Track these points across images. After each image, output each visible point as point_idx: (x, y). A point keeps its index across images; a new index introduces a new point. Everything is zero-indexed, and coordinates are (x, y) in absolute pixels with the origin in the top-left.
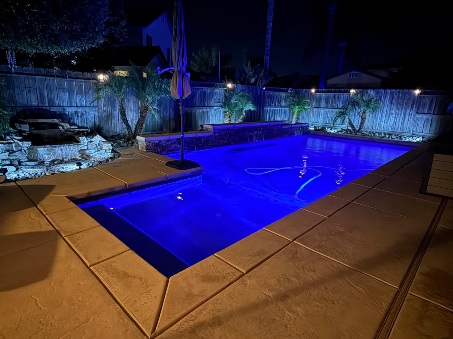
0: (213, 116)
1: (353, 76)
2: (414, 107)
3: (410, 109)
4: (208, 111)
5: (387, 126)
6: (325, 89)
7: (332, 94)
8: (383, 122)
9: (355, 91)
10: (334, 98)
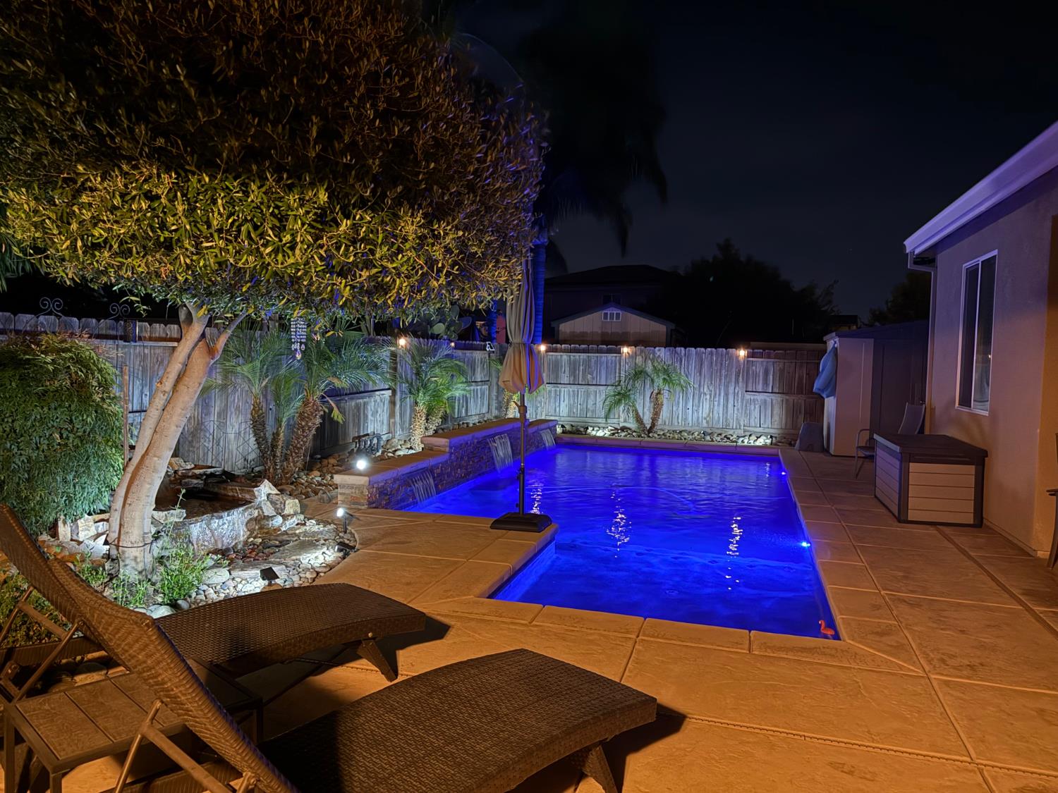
0: (372, 415)
1: (612, 318)
2: (741, 378)
3: (733, 384)
4: (365, 403)
5: (698, 418)
6: (567, 346)
7: (583, 356)
8: (690, 411)
9: (629, 349)
10: (587, 363)
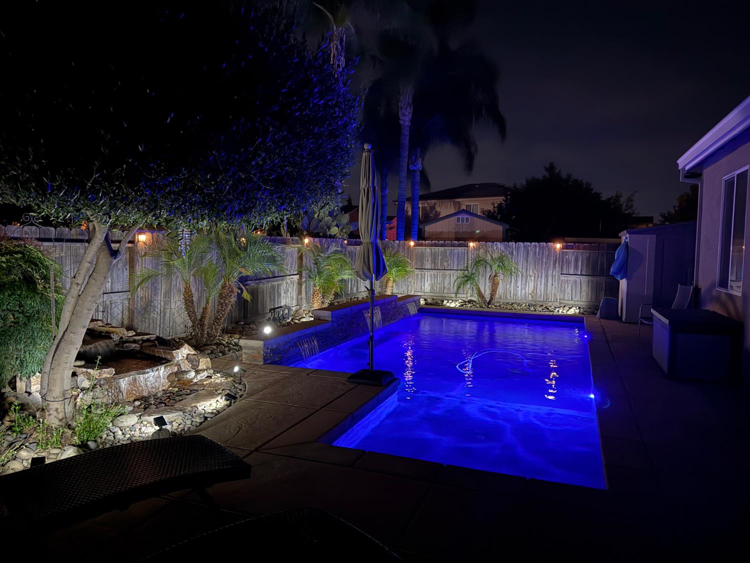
0: (284, 293)
1: (463, 221)
2: (557, 264)
3: (552, 268)
4: (278, 285)
5: (526, 293)
6: (429, 242)
7: (442, 249)
8: (520, 288)
9: (474, 244)
10: (444, 254)
